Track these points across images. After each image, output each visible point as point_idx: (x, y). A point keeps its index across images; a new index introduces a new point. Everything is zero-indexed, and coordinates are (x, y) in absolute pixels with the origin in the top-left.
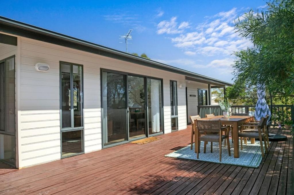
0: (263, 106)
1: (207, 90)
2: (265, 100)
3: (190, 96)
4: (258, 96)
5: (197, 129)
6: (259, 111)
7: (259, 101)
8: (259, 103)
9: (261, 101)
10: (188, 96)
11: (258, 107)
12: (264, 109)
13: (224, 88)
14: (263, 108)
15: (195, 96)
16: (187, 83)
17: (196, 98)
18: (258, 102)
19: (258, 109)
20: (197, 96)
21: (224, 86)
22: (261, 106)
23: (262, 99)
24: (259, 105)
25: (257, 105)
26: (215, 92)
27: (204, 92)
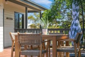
0: (77, 26)
1: (24, 14)
2: (78, 21)
3: (7, 18)
4: (73, 17)
5: (19, 43)
6: (74, 31)
7: (74, 22)
8: (74, 24)
9: (75, 22)
10: (5, 18)
11: (73, 27)
12: (78, 29)
13: (40, 13)
14: (76, 28)
15: (12, 19)
16: (4, 5)
17: (13, 21)
18: (72, 23)
19: (72, 29)
20: (14, 19)
21: (41, 11)
22: (75, 26)
23: (76, 20)
24: (73, 25)
25: (72, 26)
26: (31, 18)
27: (21, 16)
